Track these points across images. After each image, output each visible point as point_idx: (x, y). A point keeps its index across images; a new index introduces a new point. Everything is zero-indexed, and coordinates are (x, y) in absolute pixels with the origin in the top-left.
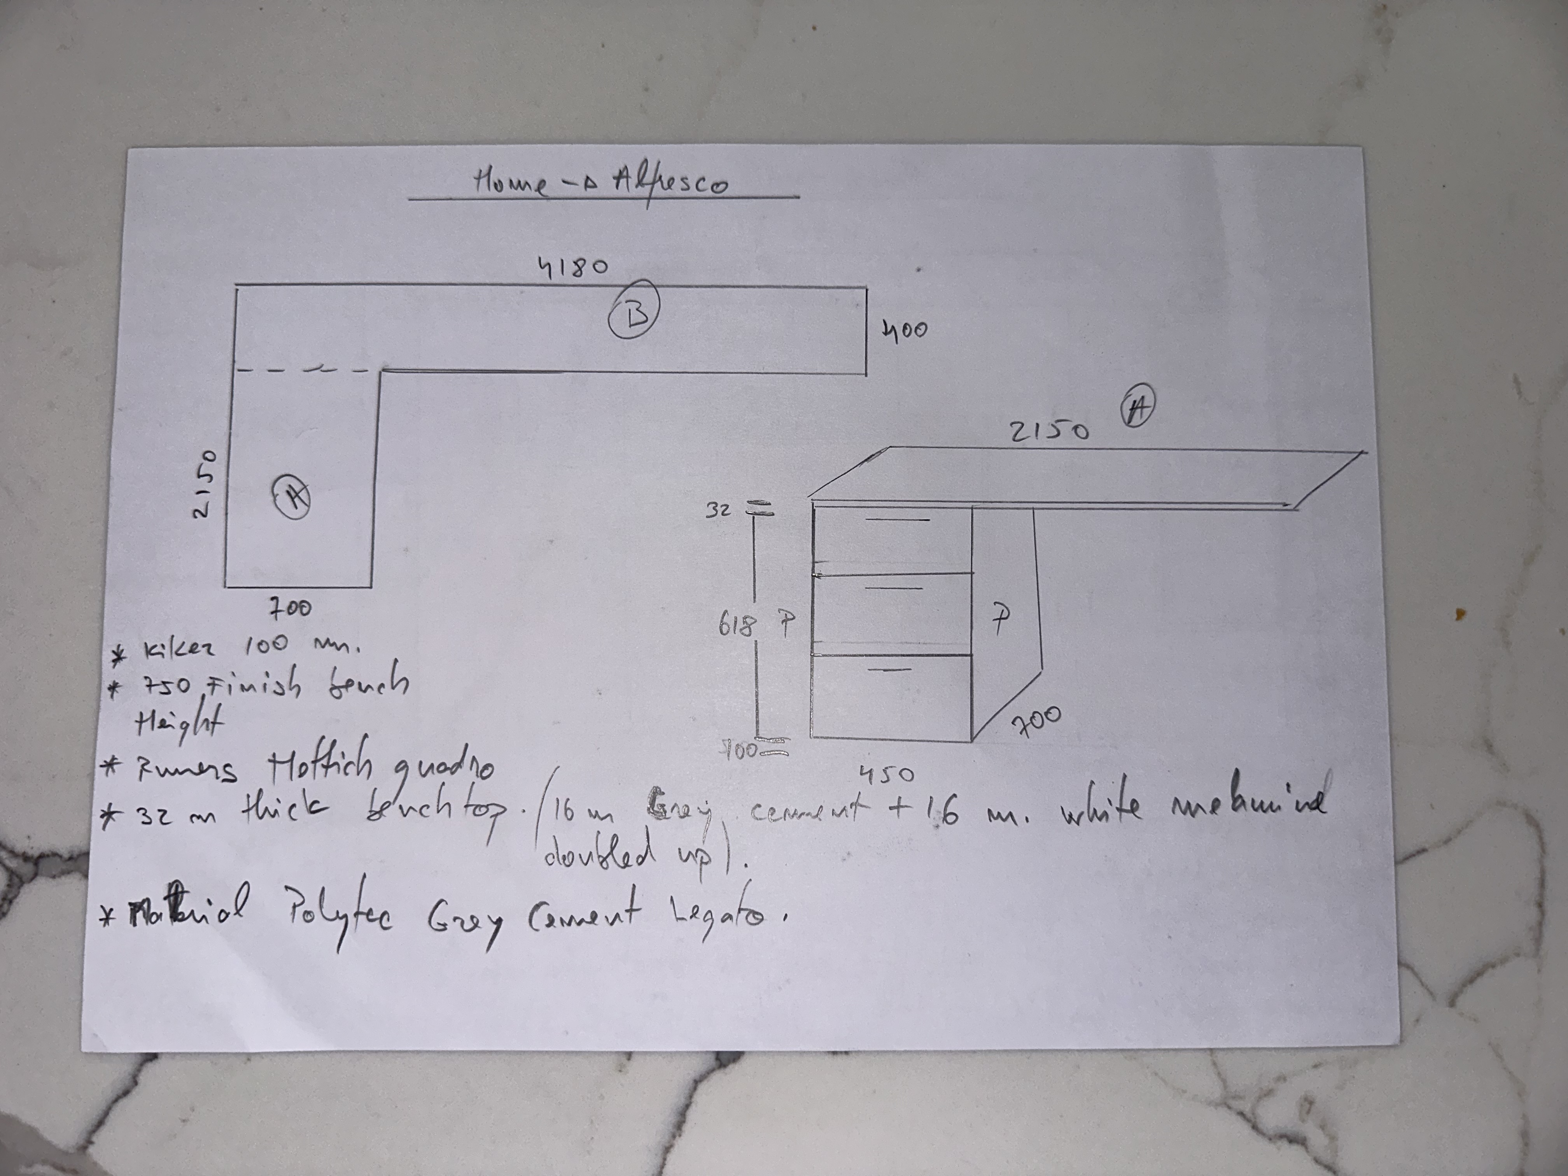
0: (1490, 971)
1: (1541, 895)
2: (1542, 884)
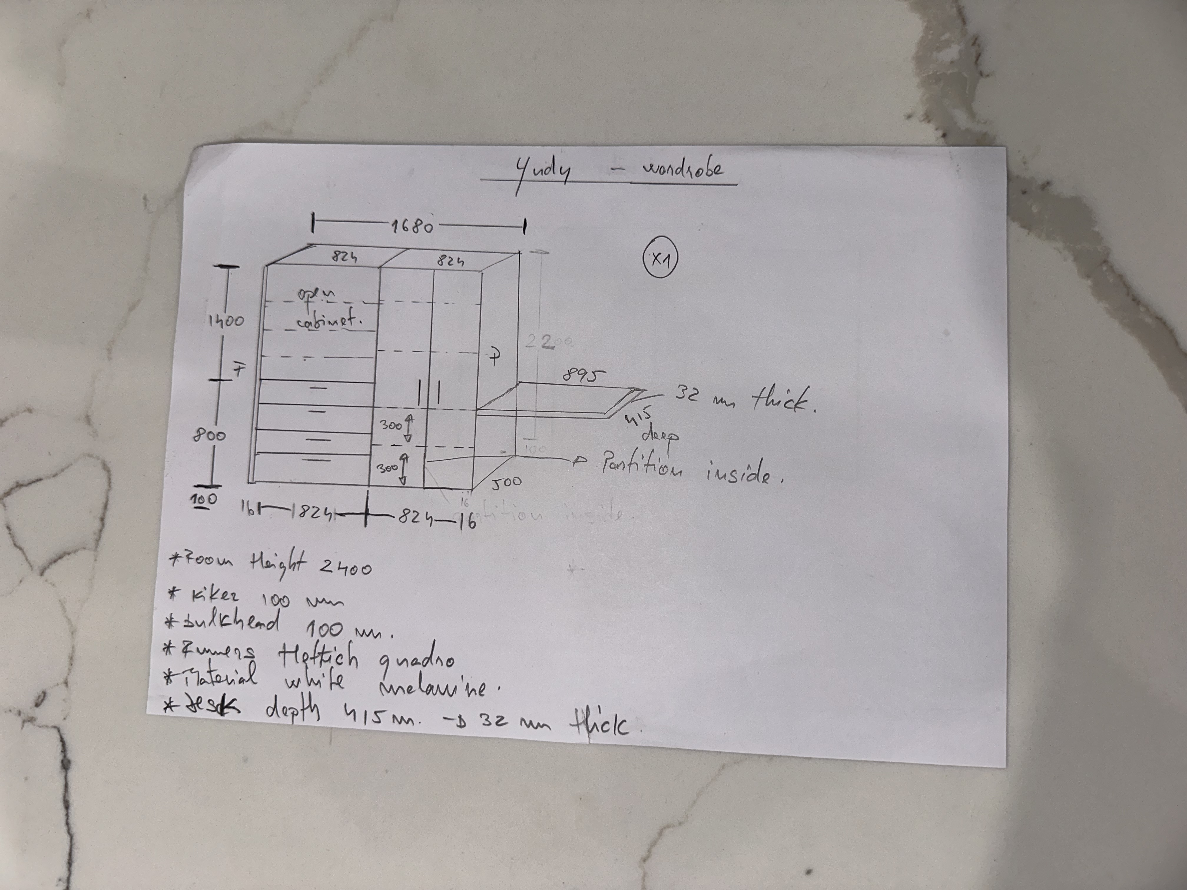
0: (67, 557)
1: (104, 514)
2: (105, 507)
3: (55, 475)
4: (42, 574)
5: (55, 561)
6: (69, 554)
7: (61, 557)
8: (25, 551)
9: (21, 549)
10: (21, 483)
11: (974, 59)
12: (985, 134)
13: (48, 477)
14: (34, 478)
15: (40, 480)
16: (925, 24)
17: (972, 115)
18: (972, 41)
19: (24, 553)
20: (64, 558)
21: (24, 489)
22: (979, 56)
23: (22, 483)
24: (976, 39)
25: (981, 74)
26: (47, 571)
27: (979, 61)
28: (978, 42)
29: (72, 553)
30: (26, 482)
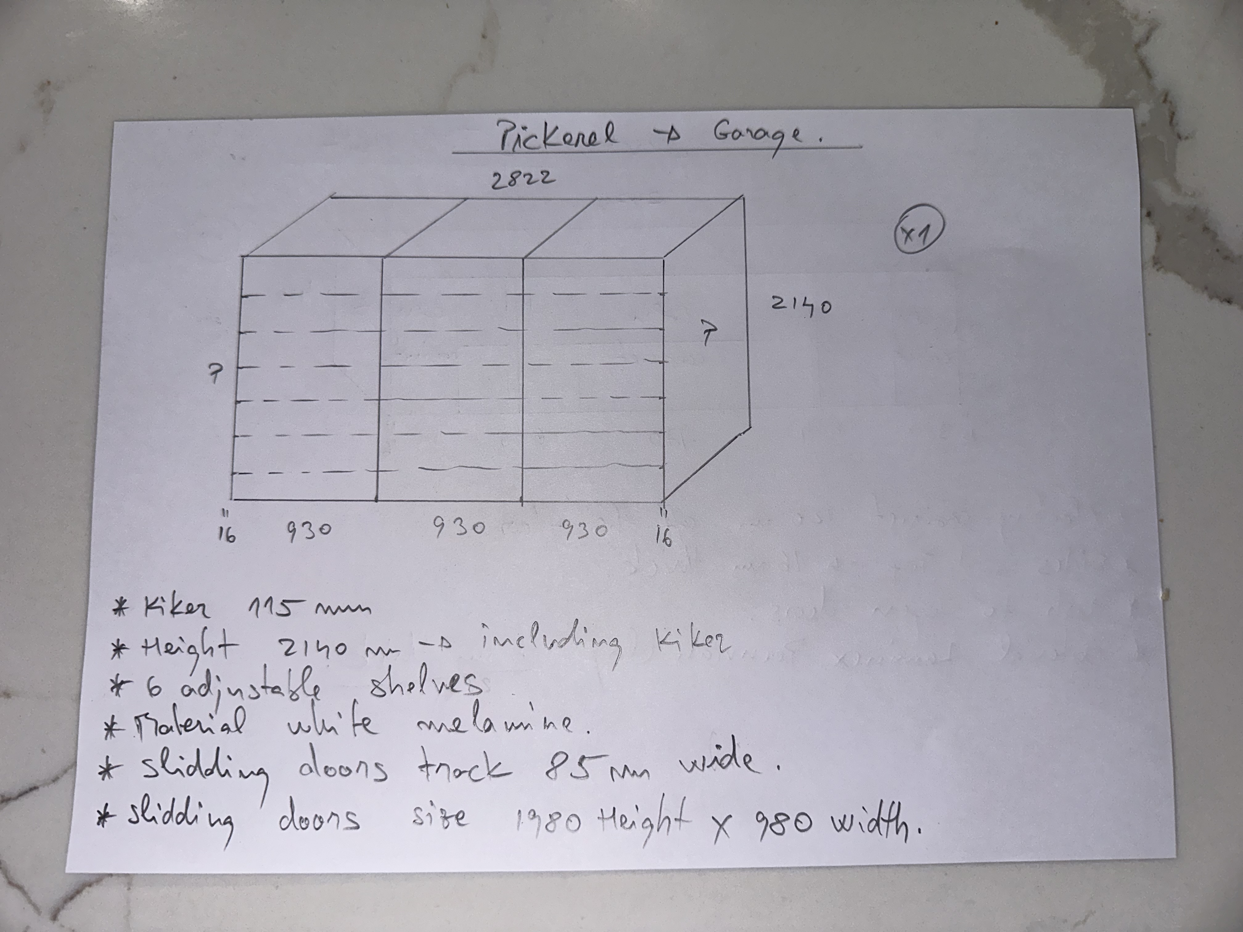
3: (55, 780)
4: (54, 918)
5: (72, 898)
6: (90, 885)
7: (78, 892)
8: (26, 889)
9: (20, 888)
10: (7, 796)
11: (1169, 119)
12: (1195, 209)
13: (46, 784)
14: (27, 786)
15: (35, 788)
16: (1105, 81)
17: (1177, 187)
18: (1163, 98)
19: (24, 893)
20: (84, 893)
21: (13, 804)
22: (1173, 114)
23: (9, 797)
24: (1166, 95)
25: (1180, 137)
26: (61, 913)
27: (1174, 121)
28: (1169, 99)
29: (95, 884)
30: (16, 793)
